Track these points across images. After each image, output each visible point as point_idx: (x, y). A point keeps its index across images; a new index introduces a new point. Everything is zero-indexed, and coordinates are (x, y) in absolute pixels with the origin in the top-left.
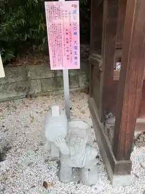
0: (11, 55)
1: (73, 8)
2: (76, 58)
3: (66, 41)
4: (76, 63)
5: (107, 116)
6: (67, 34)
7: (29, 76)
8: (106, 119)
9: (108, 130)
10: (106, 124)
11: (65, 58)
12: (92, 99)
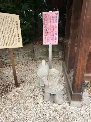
0: (27, 40)
1: (56, 15)
2: (56, 39)
3: (51, 31)
4: (56, 42)
5: (71, 71)
6: (52, 27)
7: (35, 50)
8: (70, 72)
9: (70, 77)
10: (70, 74)
11: (50, 39)
12: (64, 63)
